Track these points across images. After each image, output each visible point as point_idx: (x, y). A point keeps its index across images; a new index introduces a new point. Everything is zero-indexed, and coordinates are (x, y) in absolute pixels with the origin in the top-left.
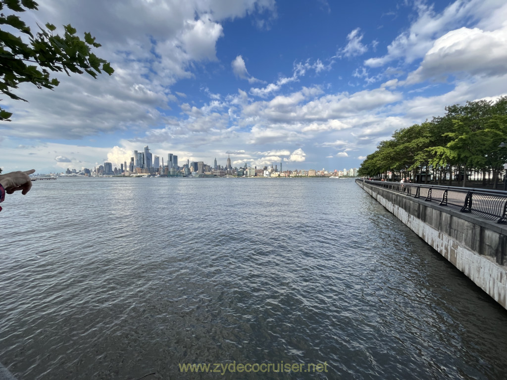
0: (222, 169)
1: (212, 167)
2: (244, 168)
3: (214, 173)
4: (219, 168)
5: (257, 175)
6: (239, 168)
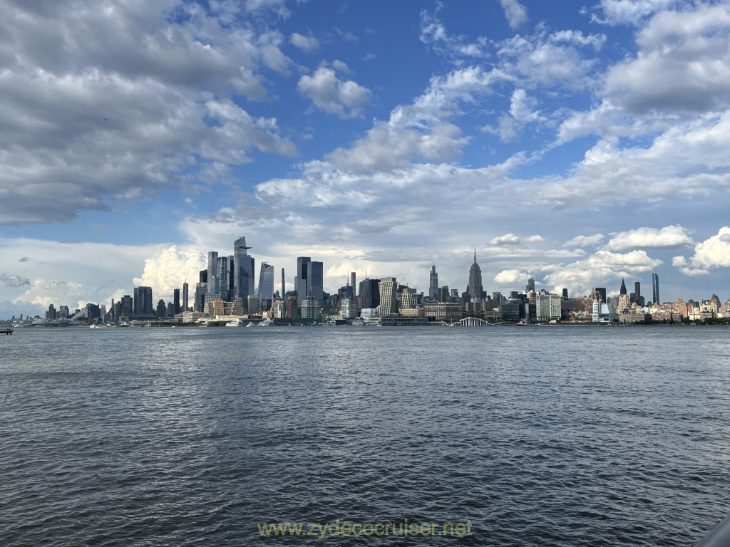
0: (453, 300)
1: (422, 293)
2: (524, 293)
3: (430, 310)
4: (444, 297)
5: (570, 316)
6: (510, 294)
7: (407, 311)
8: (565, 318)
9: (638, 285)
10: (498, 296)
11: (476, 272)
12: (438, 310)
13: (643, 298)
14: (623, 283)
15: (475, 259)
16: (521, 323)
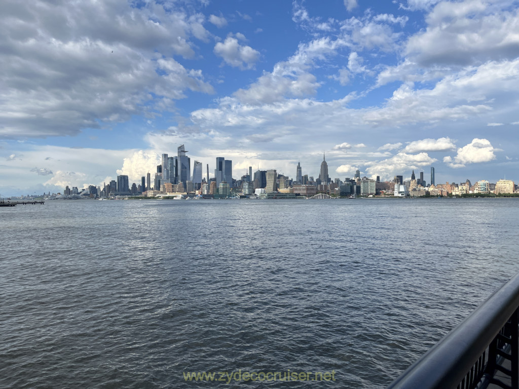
0: (311, 183)
1: (292, 179)
2: (353, 179)
3: (296, 190)
4: (305, 181)
5: (381, 193)
6: (345, 180)
7: (283, 190)
8: (377, 193)
9: (422, 174)
10: (338, 181)
11: (324, 166)
12: (302, 189)
13: (425, 182)
14: (413, 173)
15: (324, 158)
16: (351, 197)
